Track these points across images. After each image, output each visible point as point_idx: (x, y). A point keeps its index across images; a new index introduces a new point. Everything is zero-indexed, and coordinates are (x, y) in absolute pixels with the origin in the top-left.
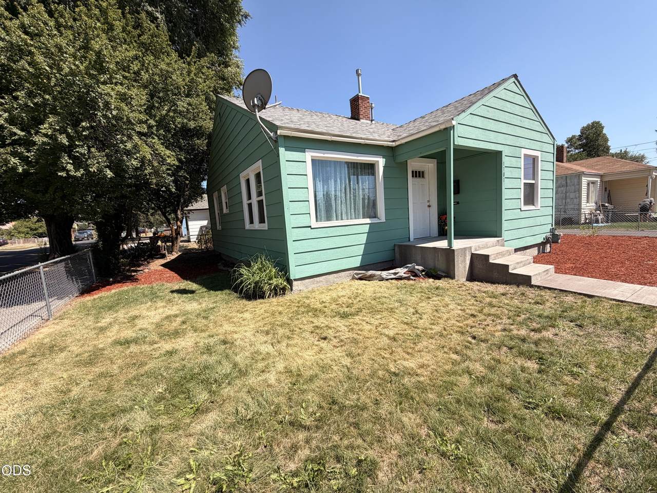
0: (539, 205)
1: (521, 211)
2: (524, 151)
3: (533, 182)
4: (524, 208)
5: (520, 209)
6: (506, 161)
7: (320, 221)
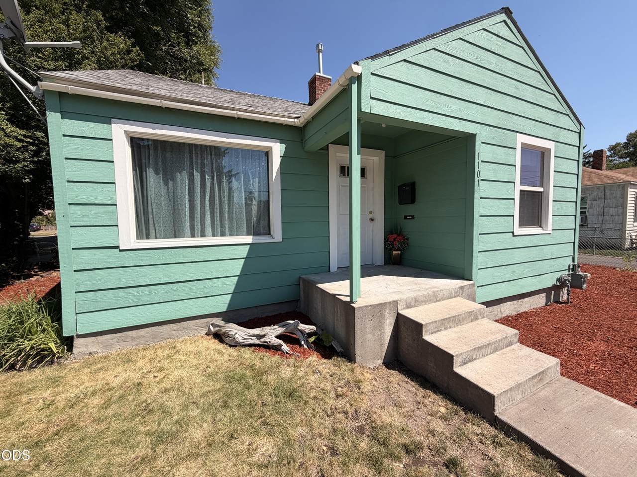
0: (550, 227)
1: (514, 236)
2: (521, 139)
3: (541, 189)
4: (518, 231)
5: (513, 233)
6: (483, 152)
7: (148, 238)
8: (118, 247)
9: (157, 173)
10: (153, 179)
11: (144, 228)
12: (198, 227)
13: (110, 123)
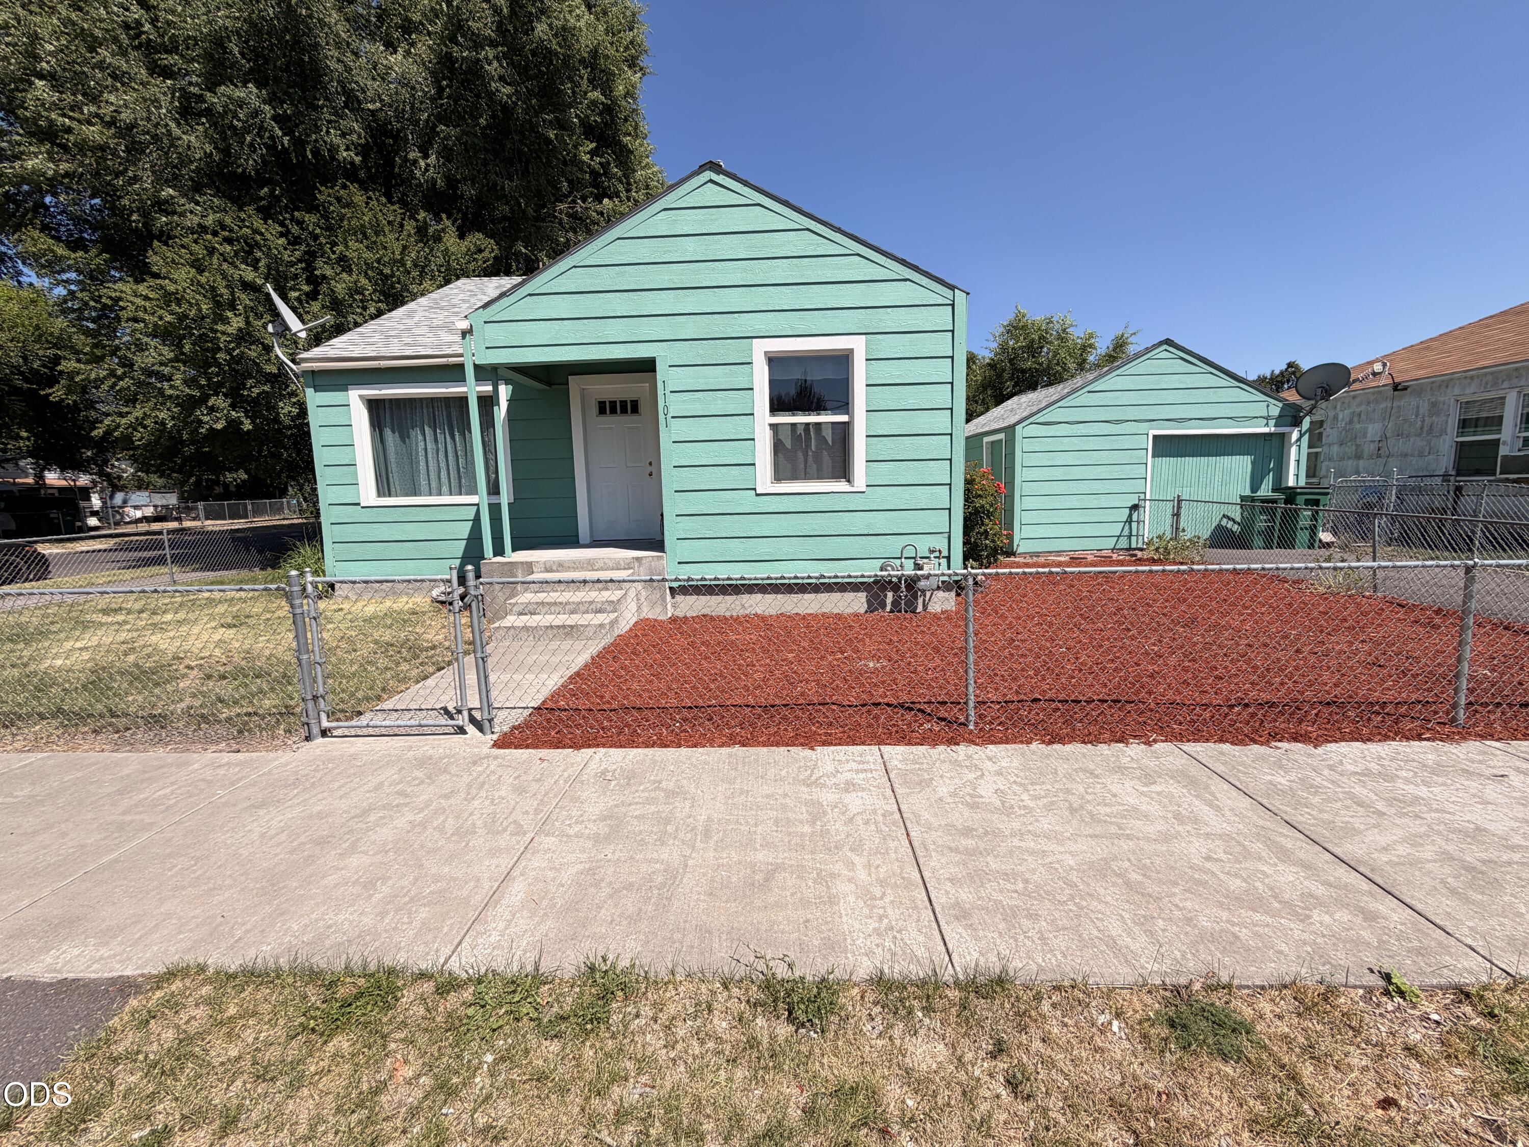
0: (861, 482)
1: (757, 494)
2: (766, 346)
3: (844, 418)
4: (770, 488)
5: (755, 490)
6: (676, 379)
7: (390, 496)
8: (358, 504)
9: (393, 432)
10: (390, 437)
11: (384, 487)
12: (434, 485)
13: (347, 390)
